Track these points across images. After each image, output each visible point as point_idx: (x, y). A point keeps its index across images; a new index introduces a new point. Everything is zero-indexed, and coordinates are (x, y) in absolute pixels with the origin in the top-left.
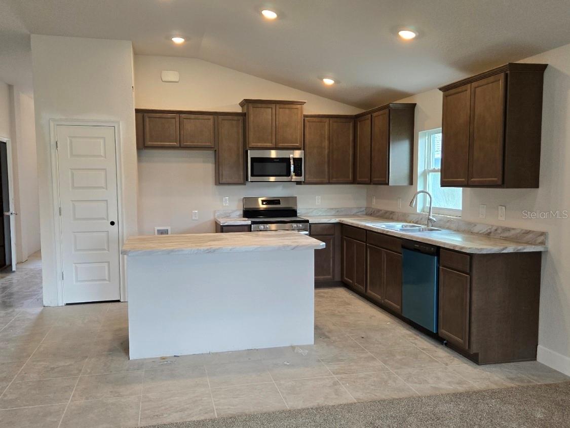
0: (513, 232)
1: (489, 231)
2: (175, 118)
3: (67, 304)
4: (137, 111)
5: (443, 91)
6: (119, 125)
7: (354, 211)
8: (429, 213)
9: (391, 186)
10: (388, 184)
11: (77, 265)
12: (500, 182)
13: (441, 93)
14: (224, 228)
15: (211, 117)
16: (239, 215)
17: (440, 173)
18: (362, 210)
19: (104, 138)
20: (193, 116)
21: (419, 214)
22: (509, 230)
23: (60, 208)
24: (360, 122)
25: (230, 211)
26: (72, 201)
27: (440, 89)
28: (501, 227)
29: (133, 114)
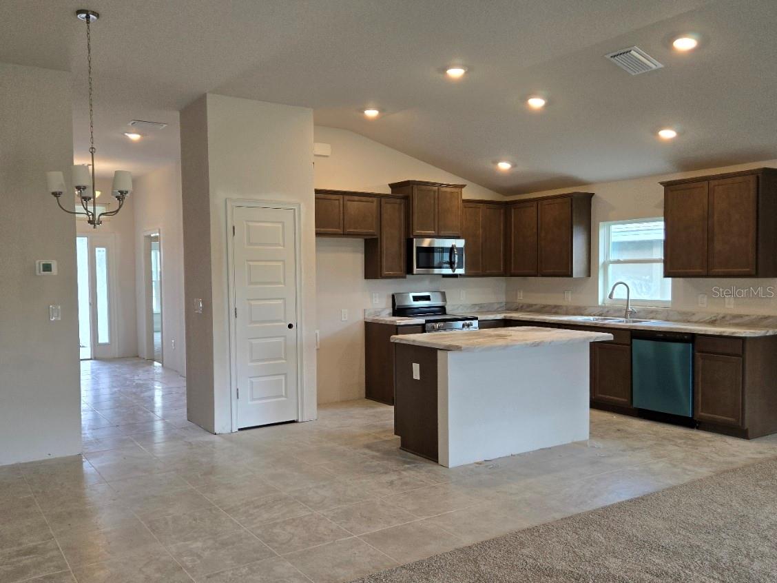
0: (747, 318)
1: (715, 318)
2: (339, 200)
3: (240, 430)
4: (317, 192)
5: (664, 186)
6: (300, 208)
7: (496, 306)
8: (628, 305)
9: (575, 278)
10: (571, 275)
11: (252, 379)
12: (754, 273)
13: (662, 188)
14: (399, 328)
15: (375, 199)
16: (389, 314)
17: (663, 264)
18: (502, 305)
19: (283, 223)
20: (356, 198)
21: (601, 307)
22: (742, 317)
23: (235, 309)
24: (515, 209)
25: (380, 310)
26: (248, 300)
27: (661, 183)
28: (730, 314)
29: (313, 195)
